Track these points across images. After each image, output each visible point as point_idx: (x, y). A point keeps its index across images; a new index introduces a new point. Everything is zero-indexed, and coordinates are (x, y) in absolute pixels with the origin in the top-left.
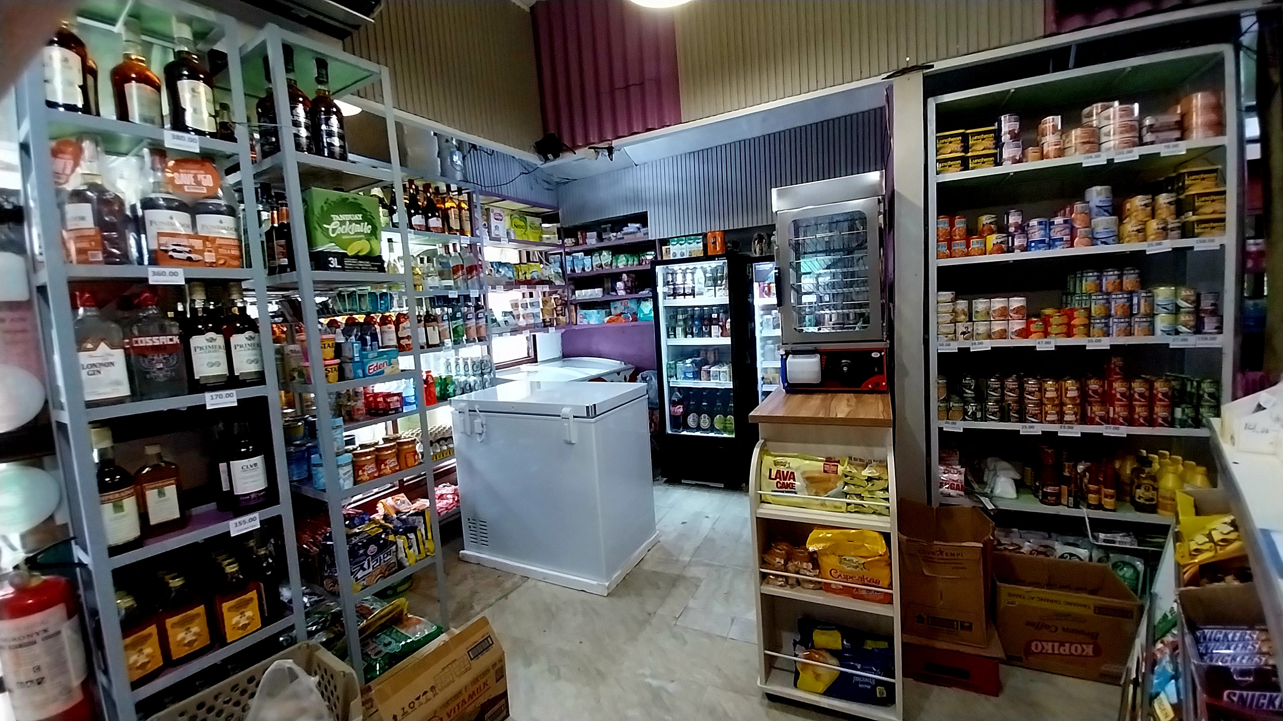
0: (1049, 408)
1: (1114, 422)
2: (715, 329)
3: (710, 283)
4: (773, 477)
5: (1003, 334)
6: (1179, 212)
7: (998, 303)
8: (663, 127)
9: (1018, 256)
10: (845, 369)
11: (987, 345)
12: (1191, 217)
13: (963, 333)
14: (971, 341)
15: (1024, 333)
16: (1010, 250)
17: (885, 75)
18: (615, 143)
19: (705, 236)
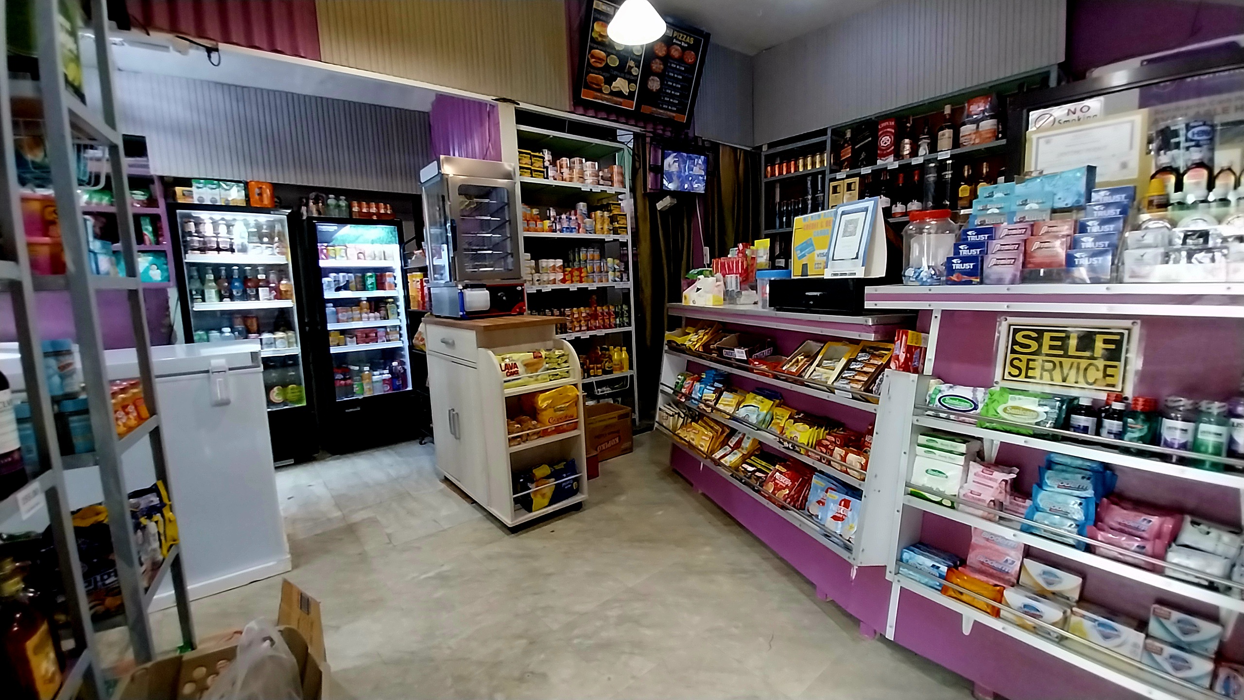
0: (575, 323)
1: (599, 328)
2: (263, 292)
3: (256, 239)
4: (503, 369)
5: (554, 282)
6: (612, 222)
7: (551, 262)
8: (296, 56)
9: (558, 235)
10: (504, 298)
11: (548, 288)
12: (616, 225)
13: (538, 280)
14: (541, 285)
15: (563, 281)
16: (555, 231)
17: (494, 98)
18: (222, 46)
19: (246, 184)
